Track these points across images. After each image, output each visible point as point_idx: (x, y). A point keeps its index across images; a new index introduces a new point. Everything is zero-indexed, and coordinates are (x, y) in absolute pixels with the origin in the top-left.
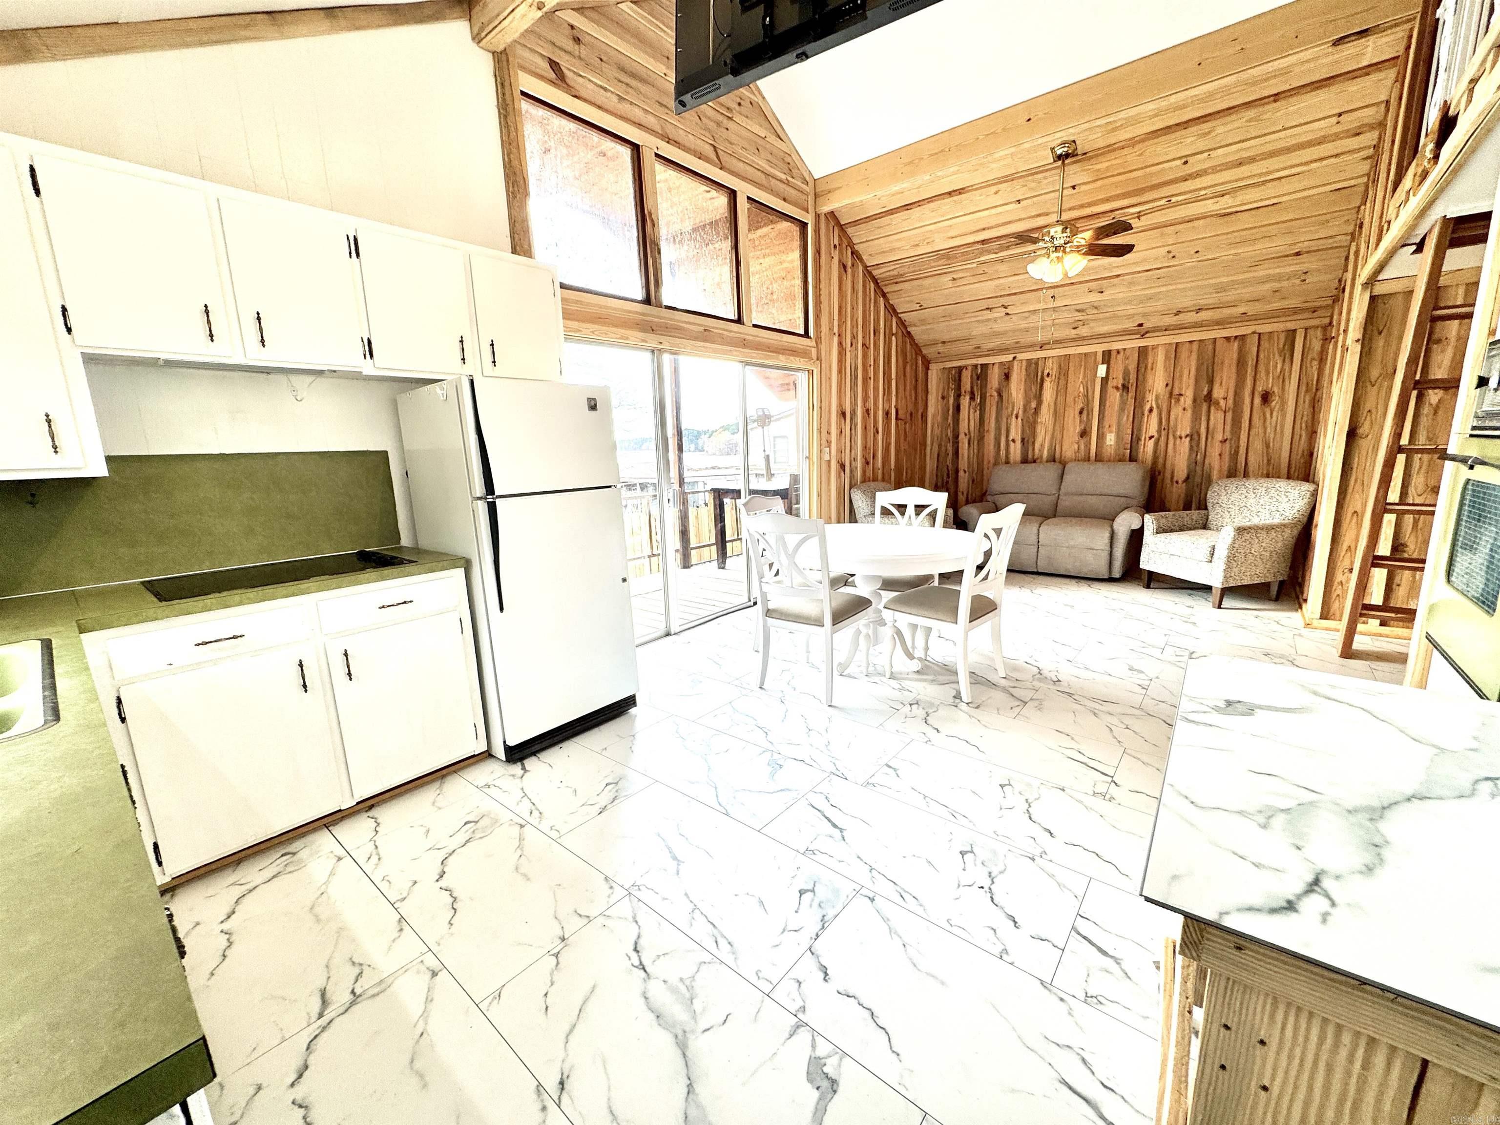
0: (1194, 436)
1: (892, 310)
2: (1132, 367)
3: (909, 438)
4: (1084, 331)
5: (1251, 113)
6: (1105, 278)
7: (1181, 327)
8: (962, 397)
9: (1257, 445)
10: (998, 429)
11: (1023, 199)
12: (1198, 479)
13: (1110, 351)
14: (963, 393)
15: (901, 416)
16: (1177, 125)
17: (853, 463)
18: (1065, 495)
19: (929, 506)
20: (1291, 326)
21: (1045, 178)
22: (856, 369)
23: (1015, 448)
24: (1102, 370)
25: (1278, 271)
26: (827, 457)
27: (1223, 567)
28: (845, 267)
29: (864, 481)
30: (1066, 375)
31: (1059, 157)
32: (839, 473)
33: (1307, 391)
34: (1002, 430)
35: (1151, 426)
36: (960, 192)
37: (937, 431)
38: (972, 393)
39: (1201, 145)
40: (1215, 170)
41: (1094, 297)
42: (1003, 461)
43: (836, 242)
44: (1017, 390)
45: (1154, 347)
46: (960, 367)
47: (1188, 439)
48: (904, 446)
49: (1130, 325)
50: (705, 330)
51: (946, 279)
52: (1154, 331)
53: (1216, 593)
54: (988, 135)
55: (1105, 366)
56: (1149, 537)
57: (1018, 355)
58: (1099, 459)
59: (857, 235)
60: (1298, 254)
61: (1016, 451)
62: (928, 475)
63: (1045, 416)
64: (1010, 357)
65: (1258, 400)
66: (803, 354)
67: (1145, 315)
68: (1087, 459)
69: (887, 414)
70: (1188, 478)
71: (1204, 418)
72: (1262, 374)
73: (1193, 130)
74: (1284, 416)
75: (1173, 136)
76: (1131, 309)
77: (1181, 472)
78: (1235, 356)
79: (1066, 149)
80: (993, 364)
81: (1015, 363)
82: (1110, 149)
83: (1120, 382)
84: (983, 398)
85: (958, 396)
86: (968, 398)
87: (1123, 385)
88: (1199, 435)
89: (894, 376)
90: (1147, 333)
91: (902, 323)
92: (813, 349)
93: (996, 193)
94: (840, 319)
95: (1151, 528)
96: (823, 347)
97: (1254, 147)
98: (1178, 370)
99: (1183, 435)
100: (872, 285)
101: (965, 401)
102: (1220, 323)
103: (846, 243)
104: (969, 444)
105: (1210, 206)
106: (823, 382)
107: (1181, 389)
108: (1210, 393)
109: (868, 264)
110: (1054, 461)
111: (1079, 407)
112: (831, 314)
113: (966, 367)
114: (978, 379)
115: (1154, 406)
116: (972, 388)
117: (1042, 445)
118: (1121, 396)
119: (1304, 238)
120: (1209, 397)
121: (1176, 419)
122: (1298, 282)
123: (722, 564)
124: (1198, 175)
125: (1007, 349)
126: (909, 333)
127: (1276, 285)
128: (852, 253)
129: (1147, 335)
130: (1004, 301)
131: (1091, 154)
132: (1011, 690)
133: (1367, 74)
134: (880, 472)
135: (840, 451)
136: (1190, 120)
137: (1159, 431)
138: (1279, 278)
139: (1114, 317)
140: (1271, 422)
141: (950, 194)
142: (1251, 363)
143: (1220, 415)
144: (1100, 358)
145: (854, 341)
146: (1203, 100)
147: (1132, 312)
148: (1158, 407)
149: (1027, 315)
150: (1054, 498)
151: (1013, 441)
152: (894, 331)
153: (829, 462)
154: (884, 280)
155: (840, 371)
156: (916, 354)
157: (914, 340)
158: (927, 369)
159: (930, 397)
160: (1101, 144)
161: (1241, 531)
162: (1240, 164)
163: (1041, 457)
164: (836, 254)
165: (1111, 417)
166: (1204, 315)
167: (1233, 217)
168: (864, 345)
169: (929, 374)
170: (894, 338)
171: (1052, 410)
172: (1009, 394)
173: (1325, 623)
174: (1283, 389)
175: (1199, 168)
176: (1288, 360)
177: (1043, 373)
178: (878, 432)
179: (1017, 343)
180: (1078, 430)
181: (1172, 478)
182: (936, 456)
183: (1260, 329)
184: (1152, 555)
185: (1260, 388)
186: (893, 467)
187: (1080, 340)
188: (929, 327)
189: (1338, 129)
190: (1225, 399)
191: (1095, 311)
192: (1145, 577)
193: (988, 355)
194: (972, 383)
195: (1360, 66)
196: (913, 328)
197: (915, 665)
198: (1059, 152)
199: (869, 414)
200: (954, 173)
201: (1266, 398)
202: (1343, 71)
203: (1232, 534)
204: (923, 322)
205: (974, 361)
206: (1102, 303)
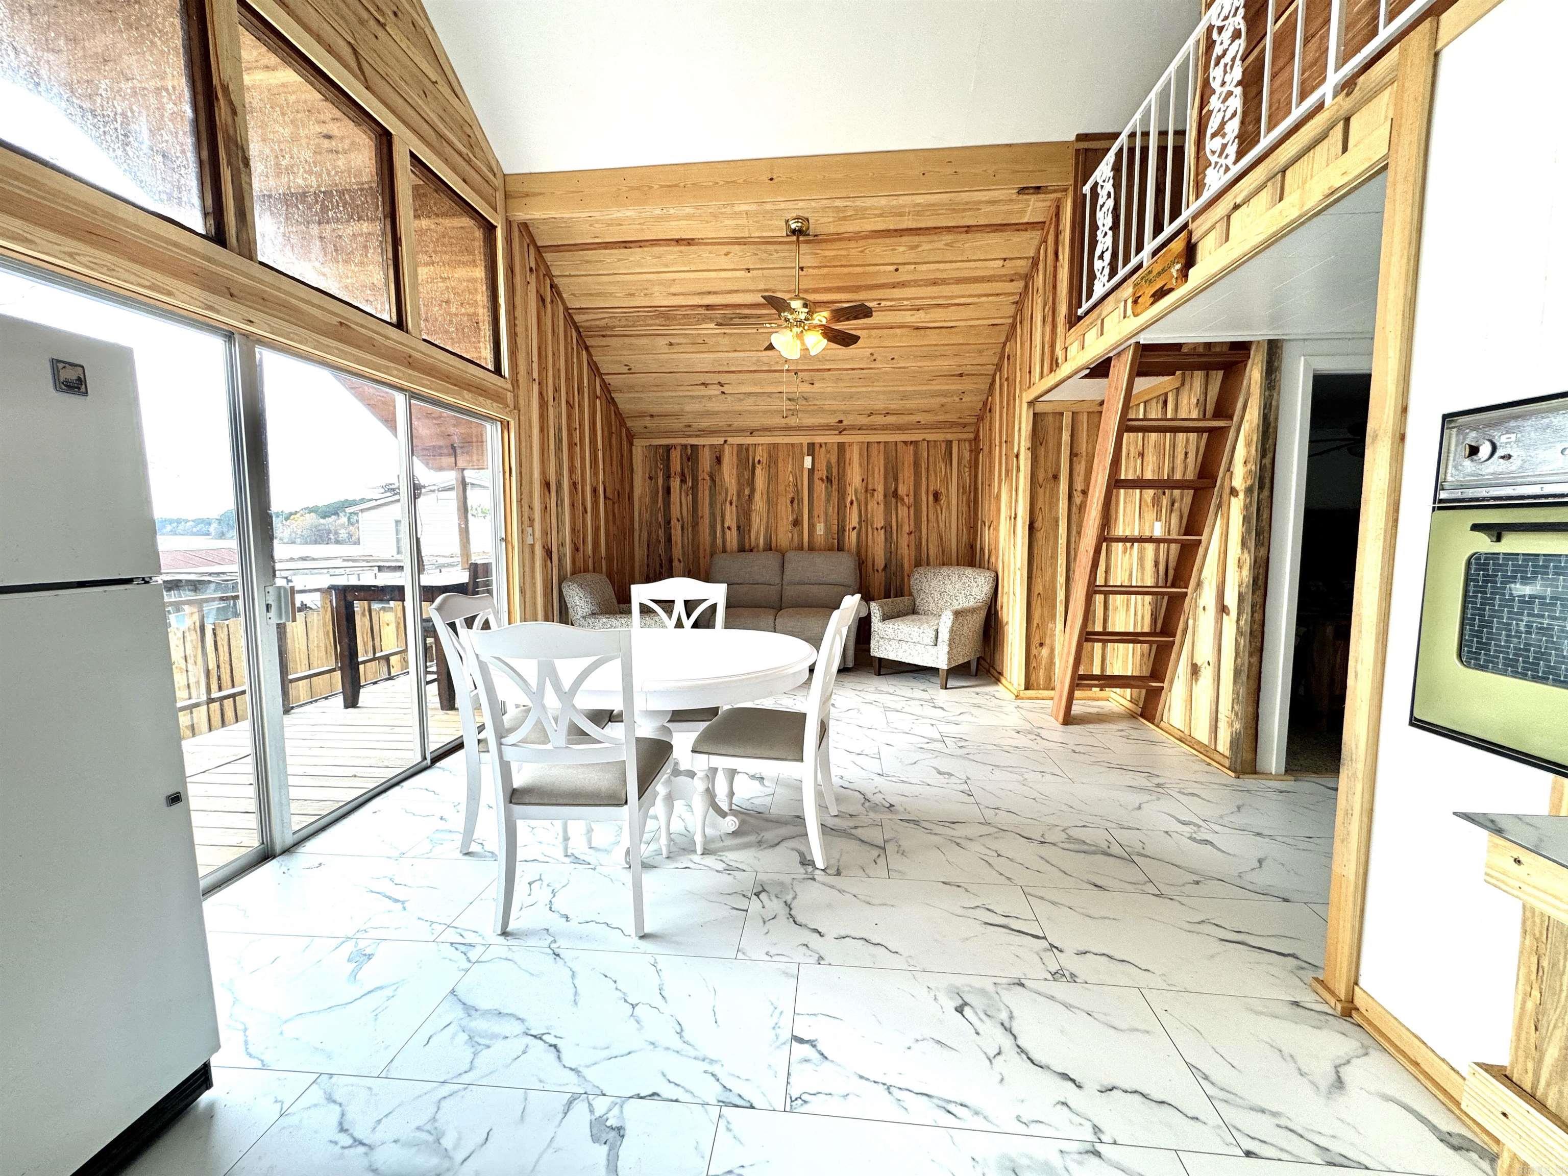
0: (887, 528)
1: (594, 368)
2: (834, 460)
3: (618, 522)
4: (793, 421)
5: (948, 238)
6: (818, 370)
7: (872, 428)
8: (672, 479)
9: (934, 537)
10: (713, 515)
11: (753, 269)
12: (894, 568)
13: (813, 444)
14: (673, 474)
15: (609, 494)
16: (896, 230)
17: (561, 548)
18: (789, 584)
19: (704, 600)
20: (949, 437)
21: (777, 251)
22: (560, 430)
23: (731, 535)
24: (808, 462)
25: (947, 387)
26: (530, 540)
27: (946, 649)
28: (543, 300)
29: (573, 573)
30: (776, 463)
31: (794, 232)
32: (545, 561)
33: (963, 493)
34: (716, 517)
35: (853, 519)
36: (690, 242)
37: (646, 516)
38: (683, 475)
39: (911, 256)
40: (916, 283)
41: (806, 388)
42: (721, 549)
43: (533, 265)
44: (729, 474)
45: (851, 444)
46: (668, 446)
47: (883, 531)
48: (613, 529)
49: (833, 420)
50: (341, 323)
51: (662, 342)
52: (850, 429)
53: (943, 674)
54: (728, 183)
55: (810, 458)
56: (877, 624)
57: (729, 439)
58: (811, 548)
59: (559, 265)
60: (961, 375)
61: (732, 538)
62: (637, 565)
63: (759, 503)
64: (721, 441)
65: (931, 498)
66: (496, 397)
67: (845, 412)
68: (800, 548)
69: (595, 491)
70: (886, 566)
71: (894, 512)
72: (932, 478)
73: (905, 239)
74: (950, 513)
75: (888, 241)
76: (834, 404)
77: (880, 562)
78: (912, 459)
79: (799, 224)
80: (704, 446)
81: (726, 446)
82: (838, 238)
83: (824, 474)
84: (695, 480)
85: (668, 477)
86: (678, 480)
87: (827, 477)
88: (891, 528)
89: (600, 447)
90: (845, 430)
91: (605, 386)
92: (509, 393)
93: (727, 254)
94: (540, 364)
95: (878, 615)
96: (522, 393)
97: (949, 270)
98: (870, 467)
99: (879, 527)
100: (574, 334)
101: (675, 483)
102: (899, 428)
103: (542, 271)
104: (682, 529)
105: (909, 318)
106: (523, 439)
107: (873, 484)
108: (896, 490)
109: (569, 306)
110: (771, 550)
111: (791, 496)
112: (529, 354)
113: (674, 446)
114: (689, 460)
115: (854, 498)
116: (682, 469)
117: (758, 533)
118: (826, 488)
119: (969, 361)
120: (895, 494)
121: (872, 511)
122: (957, 399)
123: (352, 702)
124: (903, 285)
125: (720, 432)
126: (612, 399)
127: (944, 400)
128: (552, 286)
129: (844, 433)
130: (723, 378)
131: (820, 237)
132: (853, 831)
133: (1026, 230)
134: (591, 561)
135: (545, 533)
136: (907, 230)
137: (860, 523)
138: (944, 394)
139: (821, 411)
140: (942, 518)
141: (678, 241)
142: (924, 466)
143: (906, 509)
144: (805, 450)
145: (557, 395)
146: (920, 211)
147: (835, 408)
148: (857, 499)
149: (742, 397)
150: (778, 588)
151: (729, 528)
152: (598, 393)
153: (532, 546)
154: (588, 329)
155: (542, 430)
156: (621, 426)
157: (618, 408)
158: (631, 444)
159: (635, 476)
160: (832, 229)
161: (957, 614)
162: (935, 283)
163: (758, 545)
164: (533, 279)
165: (819, 508)
166: (891, 419)
167: (922, 332)
168: (567, 402)
169: (634, 451)
170: (598, 402)
171: (765, 497)
172: (722, 480)
173: (1030, 693)
174: (948, 490)
175: (905, 279)
176: (948, 466)
177: (754, 460)
178: (586, 512)
179: (730, 425)
180: (791, 519)
181: (873, 565)
182: (646, 546)
183: (930, 437)
184: (881, 642)
185: (931, 489)
186: (603, 555)
187: (787, 429)
188: (637, 395)
189: (1003, 271)
190: (908, 495)
191: (804, 403)
192: (876, 664)
193: (697, 436)
194: (682, 464)
195: (1021, 221)
196: (620, 395)
197: (730, 824)
198: (793, 226)
199: (576, 488)
200: (689, 217)
201: (936, 496)
202: (1013, 222)
203: (952, 617)
204: (631, 388)
205: (684, 441)
206: (811, 395)
